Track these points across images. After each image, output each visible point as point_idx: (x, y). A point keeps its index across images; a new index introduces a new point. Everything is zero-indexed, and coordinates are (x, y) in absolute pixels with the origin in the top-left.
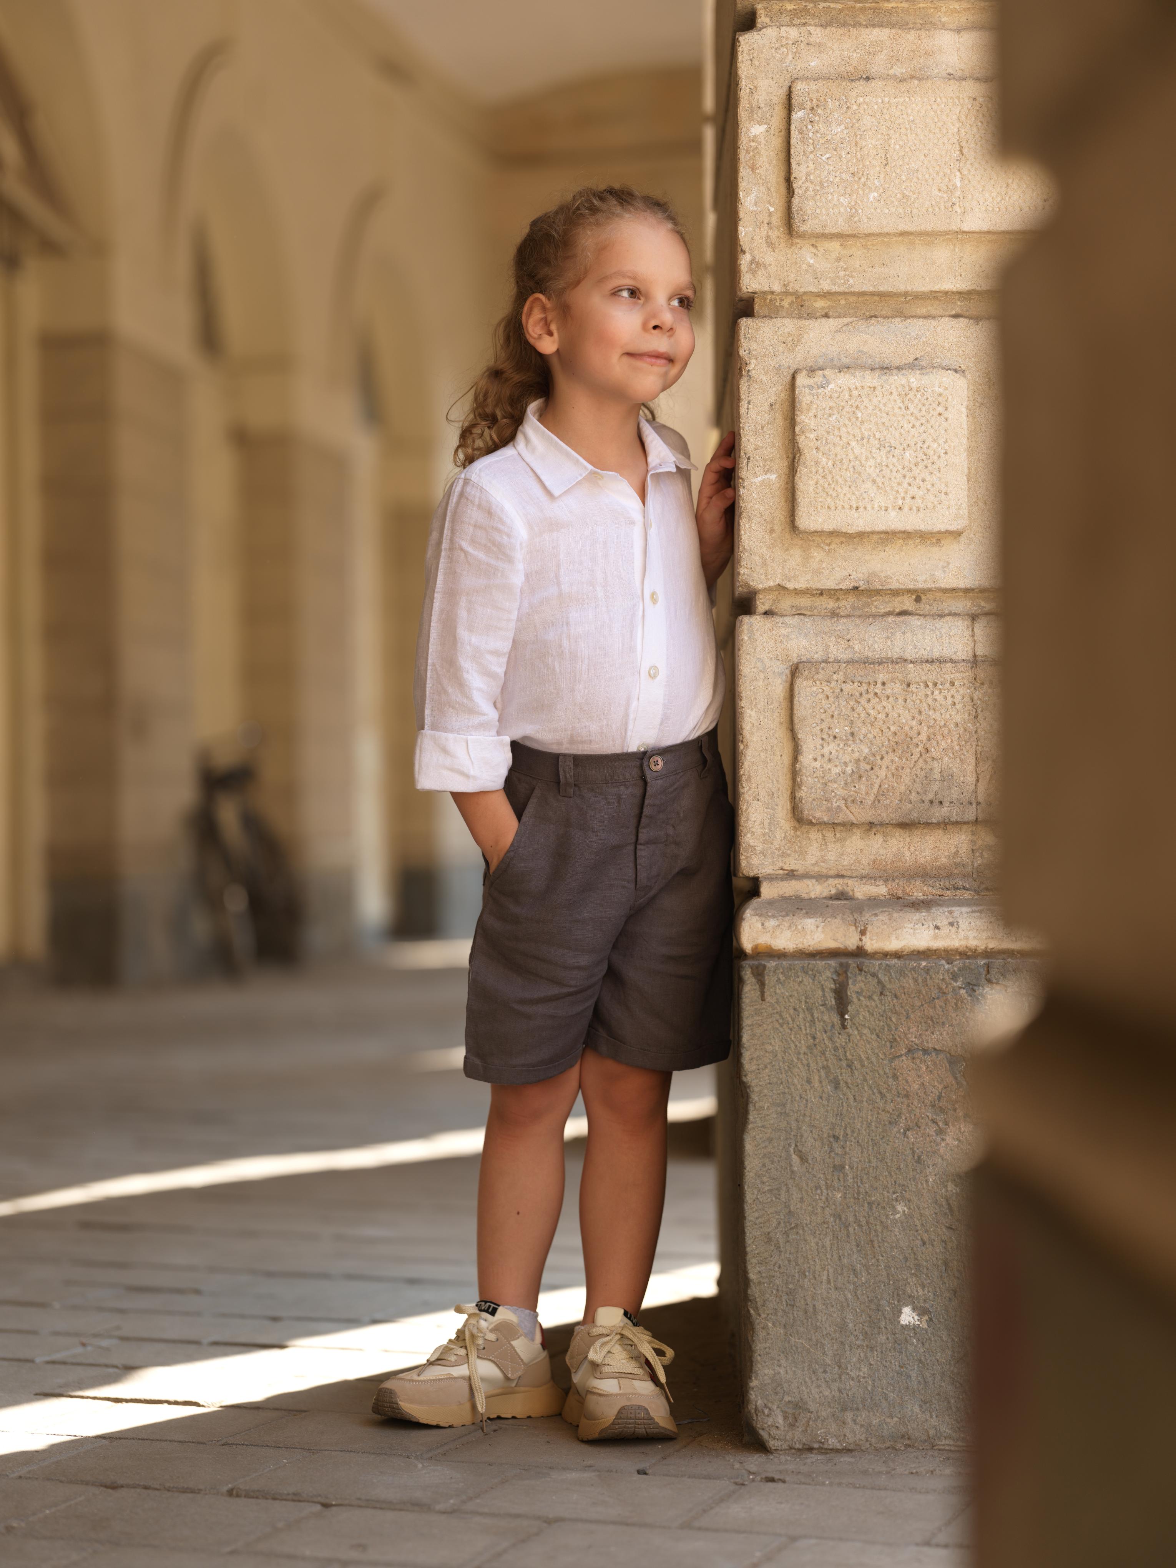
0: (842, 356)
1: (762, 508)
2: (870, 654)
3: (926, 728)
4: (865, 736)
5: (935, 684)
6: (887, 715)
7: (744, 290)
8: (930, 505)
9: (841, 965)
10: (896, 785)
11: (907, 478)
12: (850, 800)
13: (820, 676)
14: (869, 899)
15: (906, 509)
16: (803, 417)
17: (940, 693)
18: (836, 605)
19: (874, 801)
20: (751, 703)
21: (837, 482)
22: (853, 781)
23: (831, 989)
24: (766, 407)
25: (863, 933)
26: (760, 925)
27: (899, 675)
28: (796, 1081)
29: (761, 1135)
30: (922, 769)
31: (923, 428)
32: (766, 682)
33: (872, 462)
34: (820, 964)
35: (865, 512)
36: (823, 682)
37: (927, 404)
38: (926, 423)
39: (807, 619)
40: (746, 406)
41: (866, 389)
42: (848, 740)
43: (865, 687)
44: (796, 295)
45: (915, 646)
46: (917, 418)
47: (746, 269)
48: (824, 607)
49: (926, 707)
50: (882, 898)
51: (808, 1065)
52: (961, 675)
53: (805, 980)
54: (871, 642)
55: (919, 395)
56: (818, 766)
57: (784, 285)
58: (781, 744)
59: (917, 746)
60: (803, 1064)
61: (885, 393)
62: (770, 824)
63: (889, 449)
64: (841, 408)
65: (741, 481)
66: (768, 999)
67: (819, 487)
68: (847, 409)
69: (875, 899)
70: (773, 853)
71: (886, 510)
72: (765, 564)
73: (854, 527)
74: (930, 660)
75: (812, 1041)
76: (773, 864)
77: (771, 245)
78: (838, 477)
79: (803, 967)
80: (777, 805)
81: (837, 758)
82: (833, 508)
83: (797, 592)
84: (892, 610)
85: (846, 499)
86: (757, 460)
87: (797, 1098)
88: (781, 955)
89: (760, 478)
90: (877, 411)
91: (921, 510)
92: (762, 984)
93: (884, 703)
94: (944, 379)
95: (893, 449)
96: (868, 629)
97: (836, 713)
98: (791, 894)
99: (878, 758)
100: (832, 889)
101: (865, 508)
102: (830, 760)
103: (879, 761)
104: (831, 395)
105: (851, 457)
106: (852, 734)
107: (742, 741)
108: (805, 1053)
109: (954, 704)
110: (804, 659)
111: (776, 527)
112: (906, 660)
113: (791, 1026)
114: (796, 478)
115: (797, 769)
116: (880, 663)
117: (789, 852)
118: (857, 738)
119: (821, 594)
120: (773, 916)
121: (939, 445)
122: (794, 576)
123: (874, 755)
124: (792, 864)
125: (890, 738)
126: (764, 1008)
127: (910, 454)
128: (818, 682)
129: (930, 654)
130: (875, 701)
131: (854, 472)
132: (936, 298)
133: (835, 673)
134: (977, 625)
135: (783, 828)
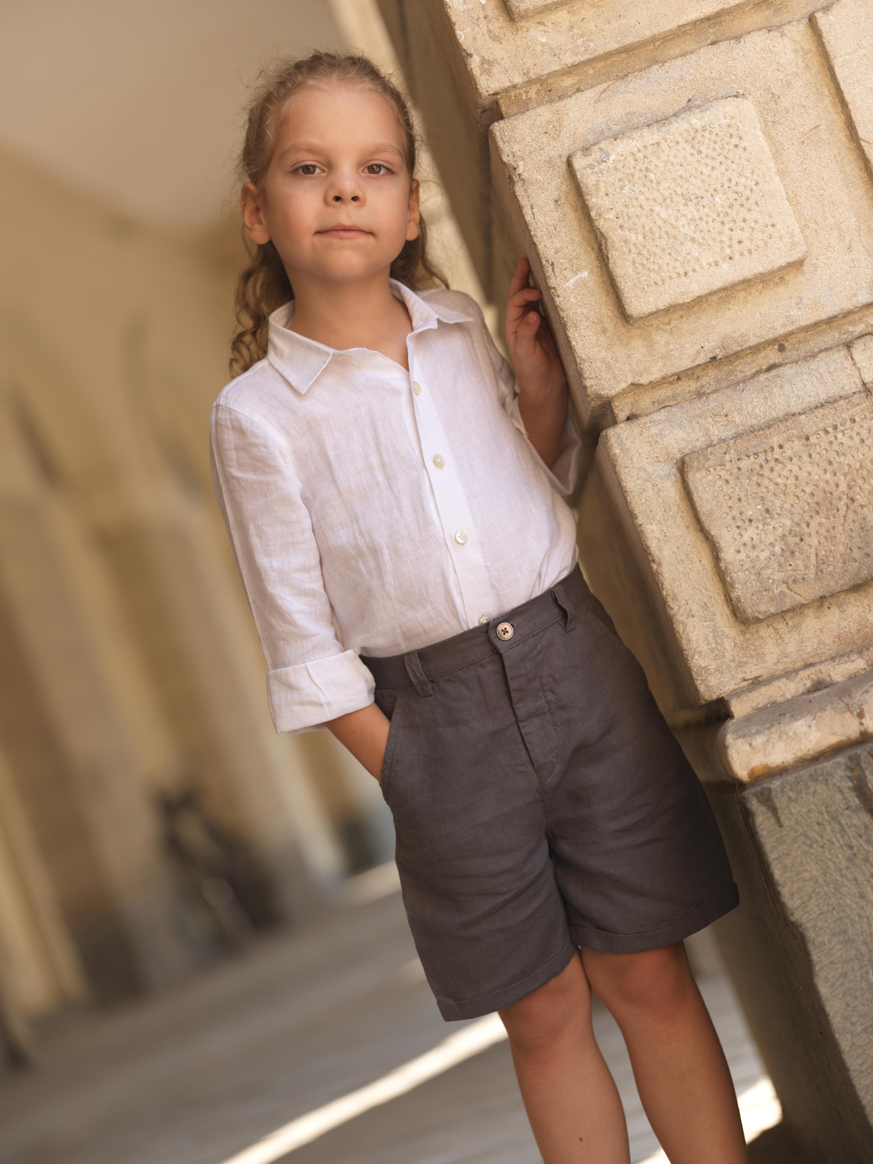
0: (611, 125)
1: (585, 311)
2: (754, 422)
3: (842, 478)
4: (782, 508)
5: (835, 428)
6: (797, 478)
7: (485, 93)
8: (761, 244)
9: (851, 758)
10: (833, 548)
11: (726, 224)
12: (790, 581)
13: (711, 463)
14: (850, 678)
15: (737, 257)
16: (594, 200)
17: (844, 434)
18: (699, 384)
19: (817, 574)
20: (648, 517)
21: (655, 254)
22: (786, 560)
23: (849, 788)
24: (552, 205)
25: (861, 715)
26: (747, 747)
27: (794, 432)
28: (848, 901)
29: (832, 973)
30: (854, 521)
31: (724, 167)
32: (656, 489)
33: (683, 221)
34: (828, 765)
35: (695, 275)
36: (717, 468)
37: (718, 140)
38: (725, 161)
39: (674, 409)
40: (530, 212)
41: (650, 148)
42: (765, 518)
43: (762, 457)
44: (540, 80)
45: (798, 397)
46: (713, 158)
47: (479, 72)
48: (687, 391)
49: (835, 455)
50: (862, 673)
51: (855, 879)
52: (858, 408)
53: (818, 788)
54: (750, 409)
55: (707, 134)
56: (744, 558)
57: (524, 74)
58: (695, 549)
59: (840, 499)
60: (849, 880)
61: (671, 145)
62: (714, 637)
63: (696, 201)
64: (630, 177)
65: (552, 290)
66: (786, 823)
67: (638, 266)
68: (638, 174)
69: (855, 676)
70: (729, 667)
71: (717, 265)
72: (609, 368)
73: (690, 295)
74: (819, 405)
75: (849, 851)
76: (733, 678)
77: (496, 38)
78: (654, 249)
79: (811, 775)
80: (715, 615)
81: (761, 541)
82: (660, 283)
83: (654, 385)
84: (758, 369)
85: (670, 268)
86: (562, 264)
87: (857, 919)
88: (781, 771)
89: (572, 281)
90: (669, 166)
91: (753, 251)
92: (774, 810)
93: (789, 466)
94: (727, 108)
95: (700, 199)
96: (742, 396)
97: (742, 495)
98: (765, 702)
99: (804, 526)
100: (806, 682)
101: (694, 270)
102: (754, 547)
103: (806, 529)
104: (615, 167)
105: (660, 223)
106: (767, 511)
107: (653, 561)
108: (847, 868)
109: (863, 441)
110: (687, 451)
111: (607, 326)
112: (793, 415)
113: (821, 843)
114: (610, 265)
115: (723, 568)
116: (769, 427)
117: (745, 659)
118: (774, 513)
119: (679, 379)
120: (758, 732)
121: (746, 177)
122: (645, 370)
123: (798, 525)
124: (753, 671)
125: (809, 501)
126: (785, 835)
127: (720, 198)
128: (711, 470)
129: (816, 399)
130: (778, 467)
131: (668, 238)
132: (685, 33)
133: (725, 453)
134: (854, 351)
135: (730, 636)
